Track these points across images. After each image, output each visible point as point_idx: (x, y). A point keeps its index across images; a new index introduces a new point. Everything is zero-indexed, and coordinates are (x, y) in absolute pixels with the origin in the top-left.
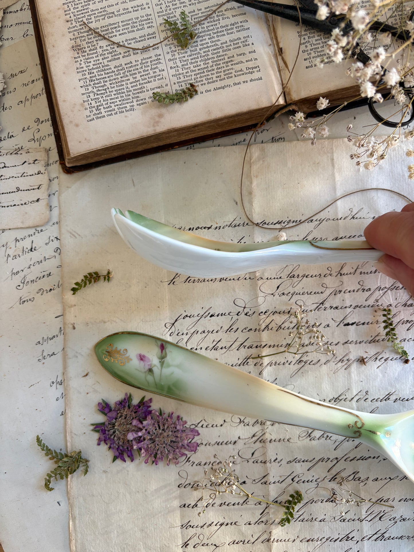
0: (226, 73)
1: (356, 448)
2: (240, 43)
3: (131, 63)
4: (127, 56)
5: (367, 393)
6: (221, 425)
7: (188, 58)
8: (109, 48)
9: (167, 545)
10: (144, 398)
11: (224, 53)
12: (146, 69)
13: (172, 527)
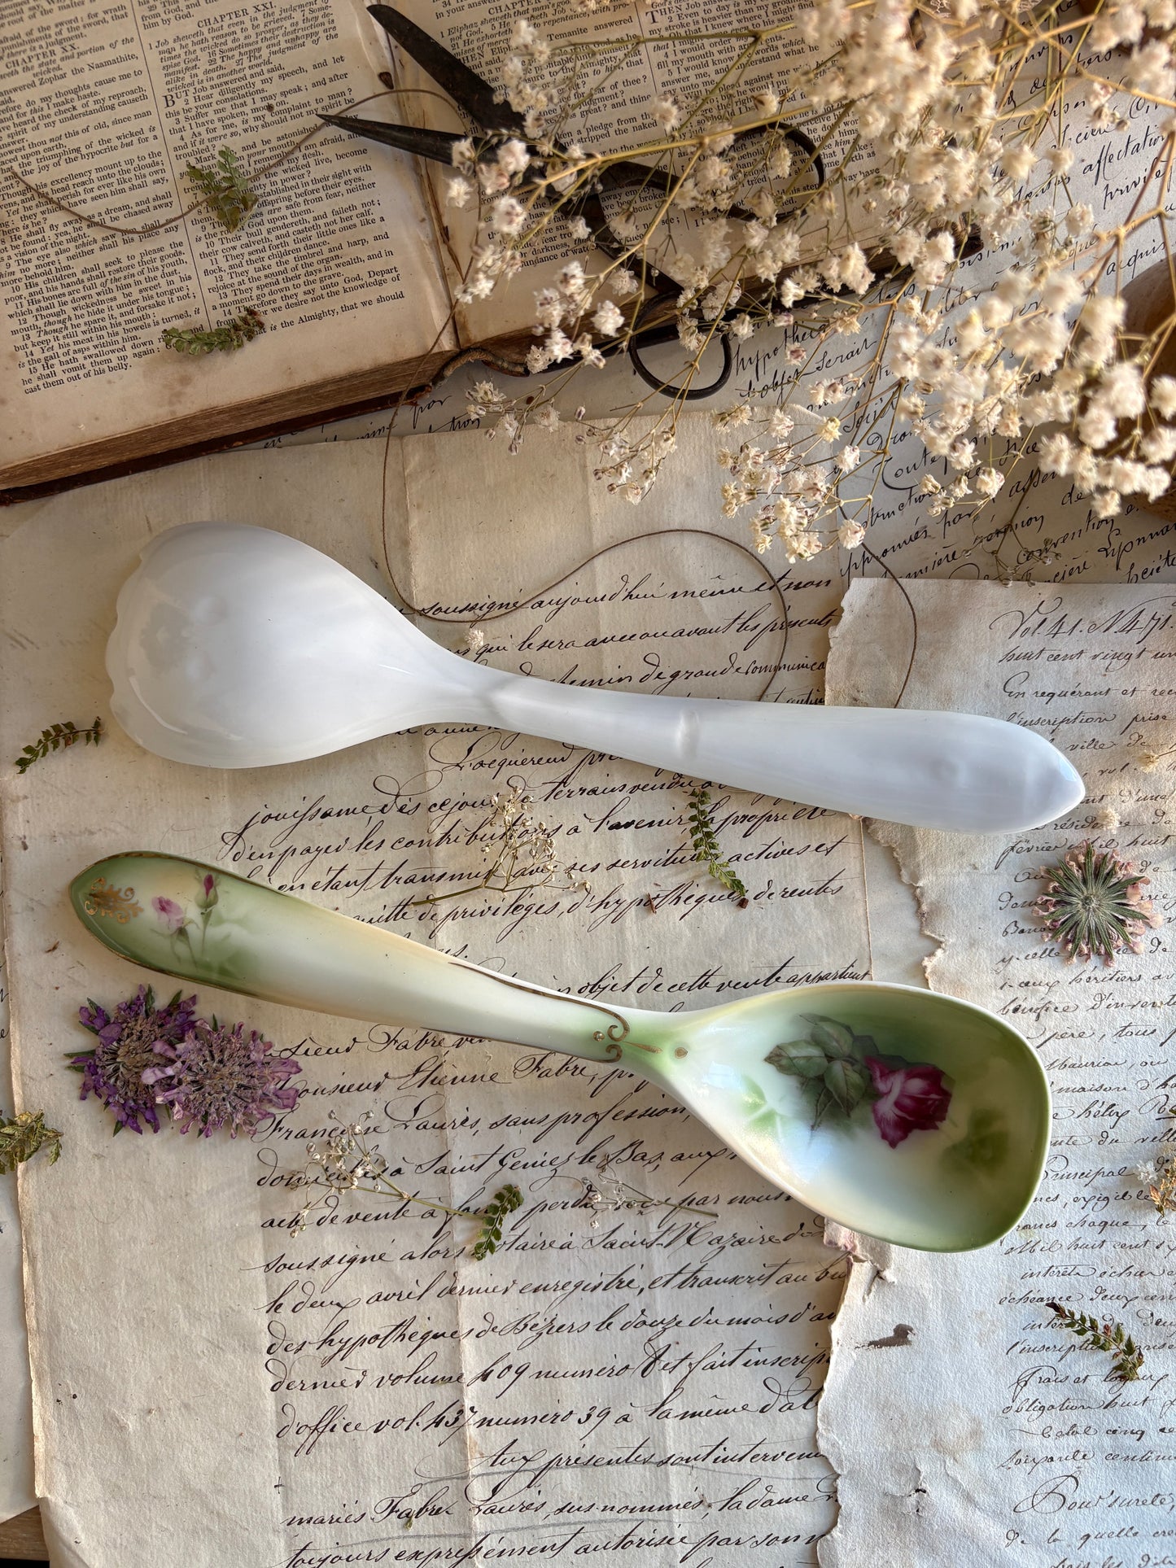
0: (325, 283)
1: (636, 1091)
2: (354, 218)
3: (119, 262)
4: (110, 247)
5: (659, 971)
6: (348, 1050)
7: (242, 251)
8: (69, 229)
9: (236, 1308)
10: (179, 994)
11: (321, 240)
12: (152, 275)
13: (245, 1268)
